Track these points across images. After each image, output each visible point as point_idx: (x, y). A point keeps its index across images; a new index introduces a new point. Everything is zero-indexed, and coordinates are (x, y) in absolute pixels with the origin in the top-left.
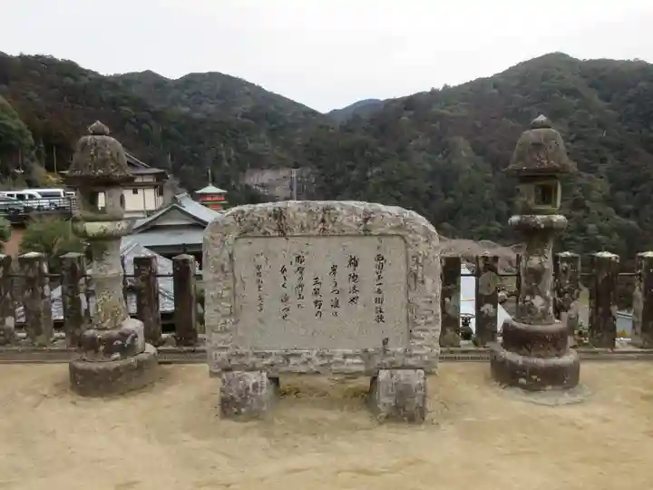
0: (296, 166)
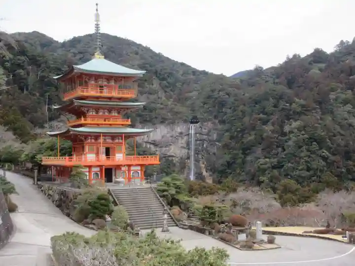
0: (194, 121)
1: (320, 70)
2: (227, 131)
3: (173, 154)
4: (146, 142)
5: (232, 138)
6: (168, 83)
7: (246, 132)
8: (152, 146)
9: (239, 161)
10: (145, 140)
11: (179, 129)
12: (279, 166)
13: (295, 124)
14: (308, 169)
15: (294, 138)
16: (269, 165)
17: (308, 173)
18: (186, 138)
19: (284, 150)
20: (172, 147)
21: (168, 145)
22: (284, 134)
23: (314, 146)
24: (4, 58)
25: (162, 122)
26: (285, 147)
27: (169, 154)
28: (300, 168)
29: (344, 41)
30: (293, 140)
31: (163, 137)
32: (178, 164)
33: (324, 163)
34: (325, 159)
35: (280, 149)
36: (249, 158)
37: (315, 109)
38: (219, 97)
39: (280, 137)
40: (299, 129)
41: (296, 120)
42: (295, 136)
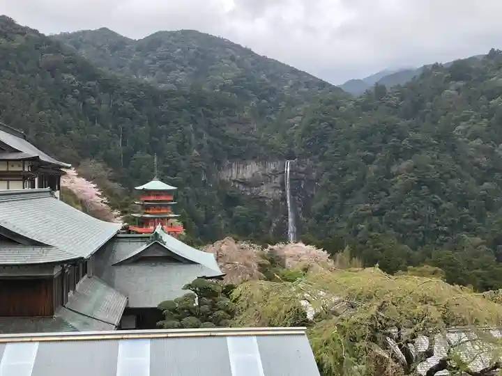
1: (458, 90)
2: (327, 169)
3: (265, 195)
4: (234, 181)
5: (332, 178)
6: (269, 101)
7: (348, 171)
8: (241, 186)
9: (337, 205)
10: (233, 179)
11: (271, 167)
12: (380, 213)
13: (405, 164)
14: (414, 217)
15: (401, 180)
16: (370, 211)
17: (413, 222)
18: (280, 176)
19: (389, 195)
20: (264, 187)
21: (259, 184)
22: (390, 176)
23: (423, 190)
24: (73, 85)
25: (254, 158)
26: (390, 192)
27: (260, 194)
28: (405, 215)
29: (496, 50)
30: (399, 183)
31: (253, 175)
32: (271, 206)
33: (434, 210)
34: (436, 205)
35: (383, 193)
36: (348, 202)
37: (432, 145)
38: (320, 129)
39: (385, 179)
40: (409, 171)
41: (405, 160)
42: (402, 178)
